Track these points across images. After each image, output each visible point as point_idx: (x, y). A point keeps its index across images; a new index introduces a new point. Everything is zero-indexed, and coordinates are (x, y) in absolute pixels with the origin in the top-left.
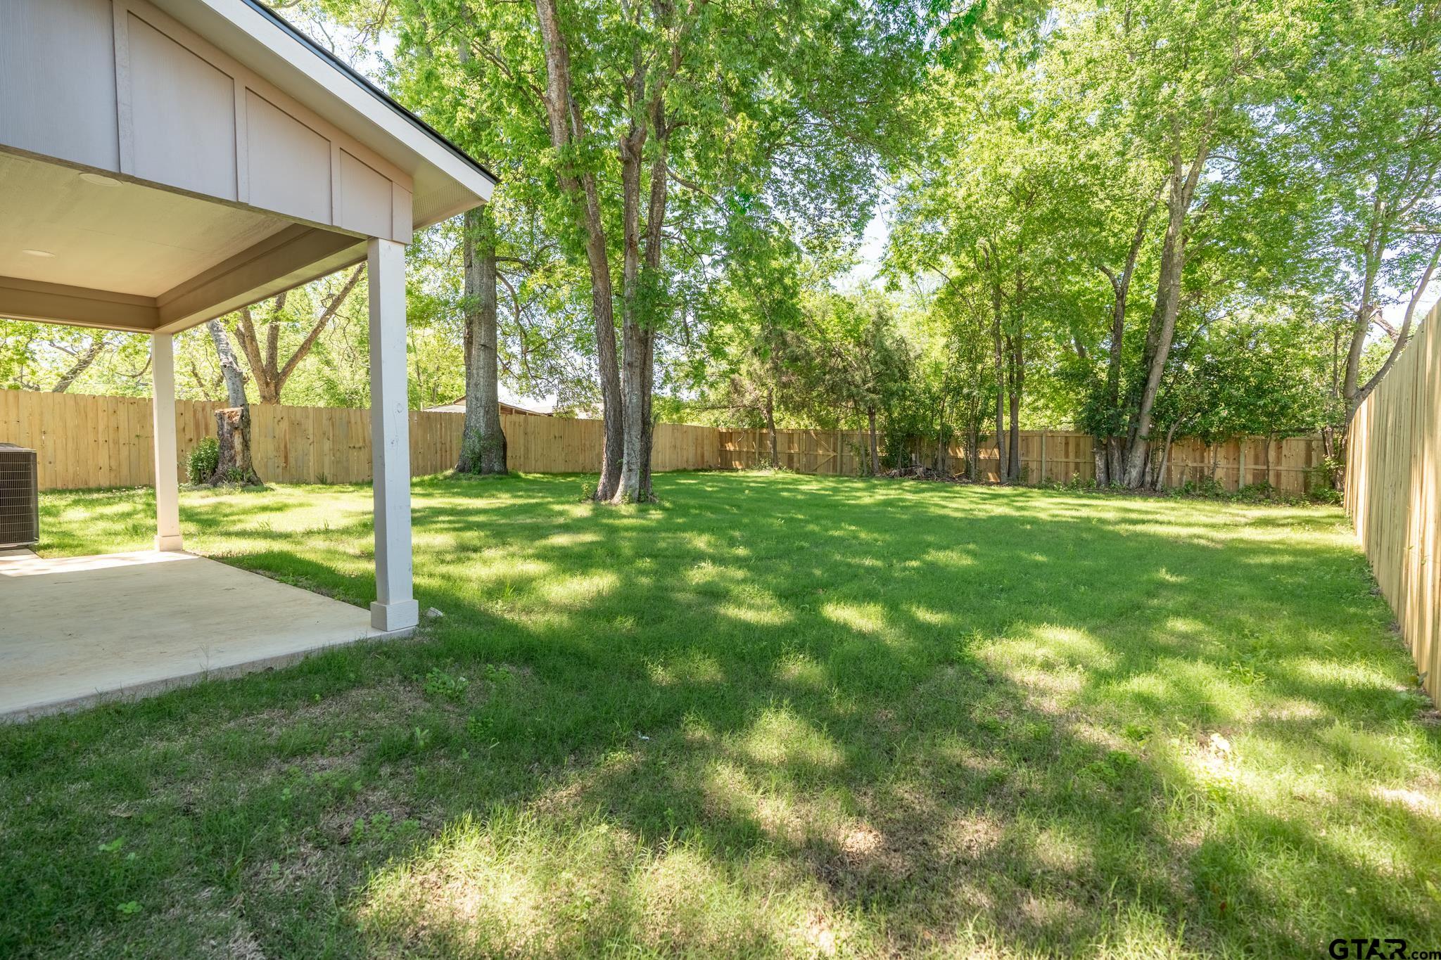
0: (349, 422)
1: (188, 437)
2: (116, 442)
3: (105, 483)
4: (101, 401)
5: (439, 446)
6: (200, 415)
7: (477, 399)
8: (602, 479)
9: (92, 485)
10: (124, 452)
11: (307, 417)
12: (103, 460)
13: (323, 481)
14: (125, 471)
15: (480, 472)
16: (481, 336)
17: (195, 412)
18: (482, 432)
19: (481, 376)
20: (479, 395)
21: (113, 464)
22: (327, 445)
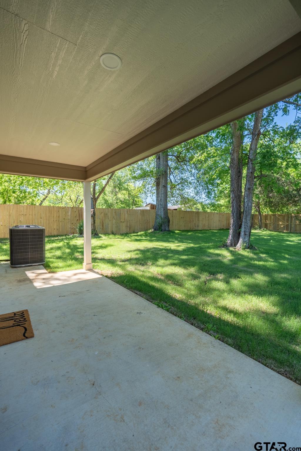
0: (120, 213)
1: (77, 219)
2: (59, 221)
3: (56, 234)
4: (55, 208)
5: (146, 221)
6: (80, 212)
7: (161, 205)
8: (230, 237)
9: (53, 234)
10: (61, 224)
11: (109, 212)
12: (55, 227)
13: (113, 233)
14: (61, 230)
15: (162, 231)
16: (162, 182)
17: (79, 211)
18: (162, 216)
19: (162, 196)
20: (161, 204)
21: (58, 228)
22: (114, 221)
